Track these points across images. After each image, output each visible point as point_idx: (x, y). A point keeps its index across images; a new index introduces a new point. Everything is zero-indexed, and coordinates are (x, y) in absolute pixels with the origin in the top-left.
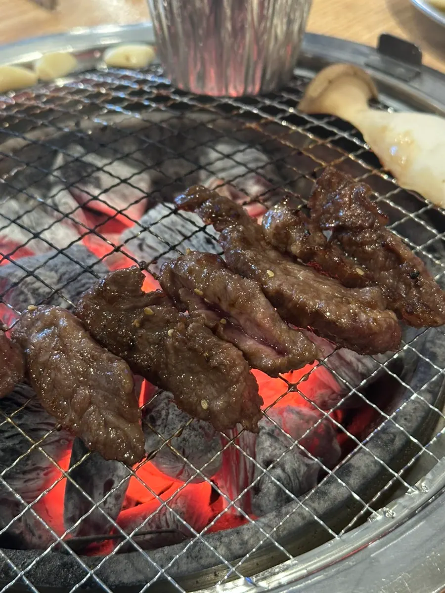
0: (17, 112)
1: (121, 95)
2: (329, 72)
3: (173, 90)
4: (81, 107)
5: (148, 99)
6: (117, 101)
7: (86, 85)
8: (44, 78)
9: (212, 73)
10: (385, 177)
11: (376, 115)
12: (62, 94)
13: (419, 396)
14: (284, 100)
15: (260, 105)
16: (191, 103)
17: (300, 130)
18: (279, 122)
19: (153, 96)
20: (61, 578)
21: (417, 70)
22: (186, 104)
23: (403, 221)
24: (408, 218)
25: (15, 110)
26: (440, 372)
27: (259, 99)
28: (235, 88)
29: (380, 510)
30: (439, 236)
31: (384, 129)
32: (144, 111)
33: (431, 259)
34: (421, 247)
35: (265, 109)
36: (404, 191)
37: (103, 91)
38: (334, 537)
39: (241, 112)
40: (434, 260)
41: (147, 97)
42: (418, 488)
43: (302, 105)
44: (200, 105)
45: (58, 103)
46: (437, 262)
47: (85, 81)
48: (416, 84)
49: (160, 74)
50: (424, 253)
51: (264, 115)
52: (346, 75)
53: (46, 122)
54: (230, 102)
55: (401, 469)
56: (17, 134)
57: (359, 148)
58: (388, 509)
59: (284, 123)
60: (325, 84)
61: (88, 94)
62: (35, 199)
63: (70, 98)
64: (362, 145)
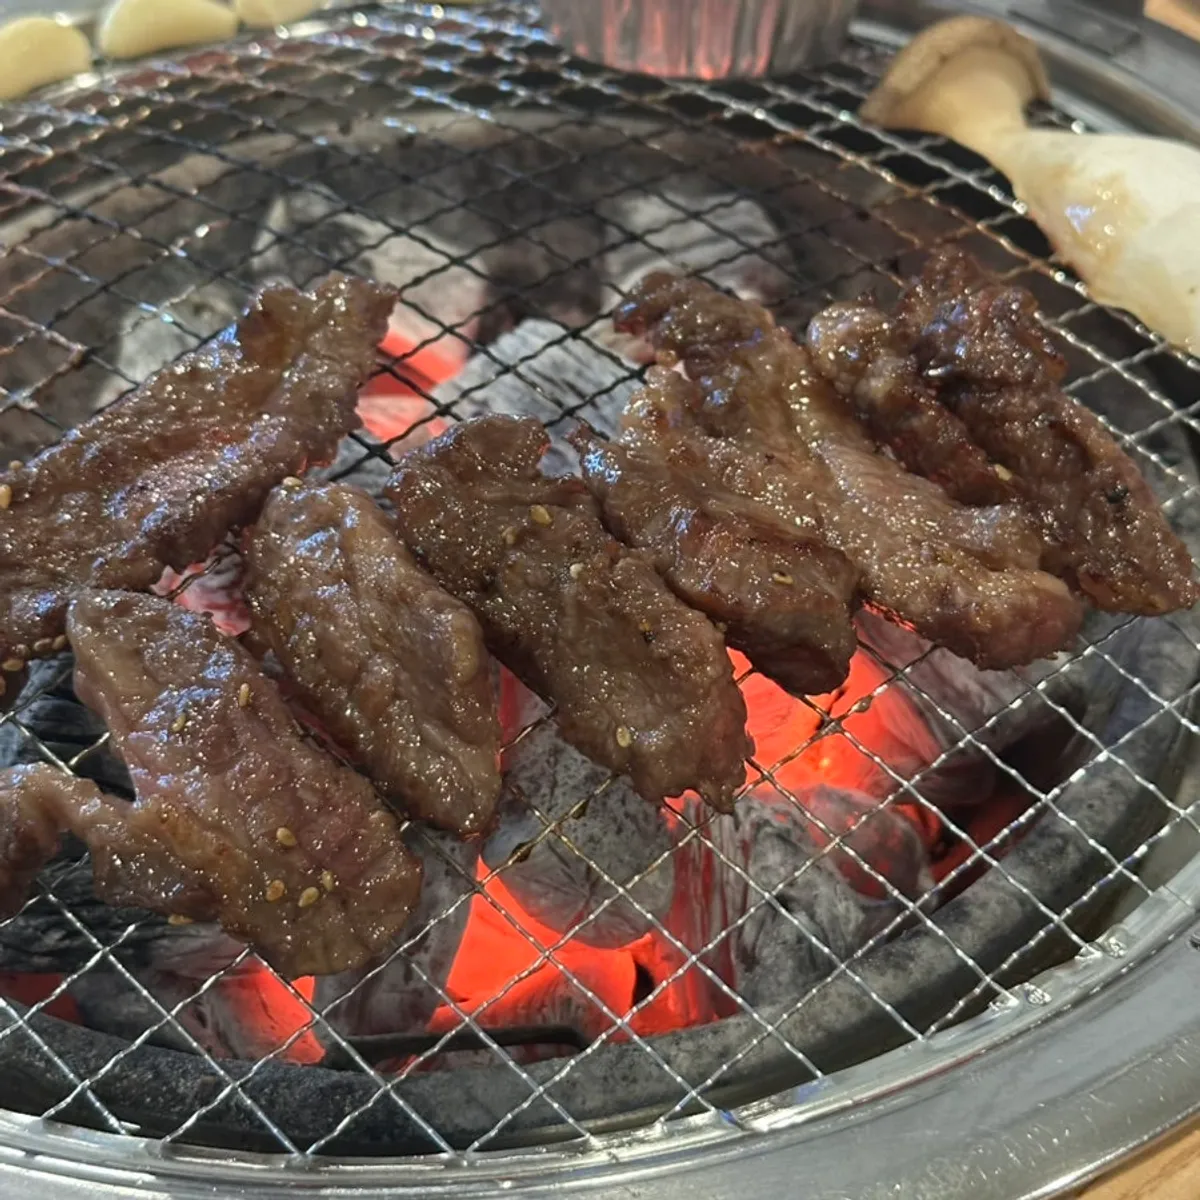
0: (200, 97)
1: (444, 66)
2: (943, 36)
3: (565, 59)
4: (350, 91)
5: (507, 78)
6: (433, 79)
7: (359, 41)
8: (252, 20)
9: (657, 22)
10: (1059, 277)
11: (1043, 140)
12: (301, 60)
13: (1113, 757)
14: (828, 92)
15: (771, 103)
16: (609, 91)
17: (864, 162)
18: (817, 142)
19: (518, 71)
20: (328, 1116)
21: (1132, 28)
22: (597, 93)
23: (1095, 376)
24: (1107, 370)
25: (193, 93)
26: (1163, 707)
27: (769, 88)
28: (710, 60)
29: (1017, 987)
30: (1176, 414)
31: (1061, 171)
32: (499, 104)
33: (1155, 464)
34: (1133, 437)
35: (783, 111)
36: (1101, 311)
37: (401, 55)
38: (914, 1038)
39: (727, 115)
40: (1162, 466)
41: (503, 72)
42: (1102, 948)
43: (874, 107)
44: (630, 97)
45: (295, 79)
46: (1169, 471)
47: (353, 31)
48: (1128, 62)
49: (532, 20)
50: (1140, 449)
51: (782, 126)
52: (980, 43)
53: (271, 124)
54: (701, 92)
55: (1067, 906)
56: (204, 146)
57: (1000, 209)
58: (1033, 987)
59: (826, 146)
60: (932, 63)
61: (364, 60)
62: (212, 309)
63: (323, 68)
64: (1007, 203)
